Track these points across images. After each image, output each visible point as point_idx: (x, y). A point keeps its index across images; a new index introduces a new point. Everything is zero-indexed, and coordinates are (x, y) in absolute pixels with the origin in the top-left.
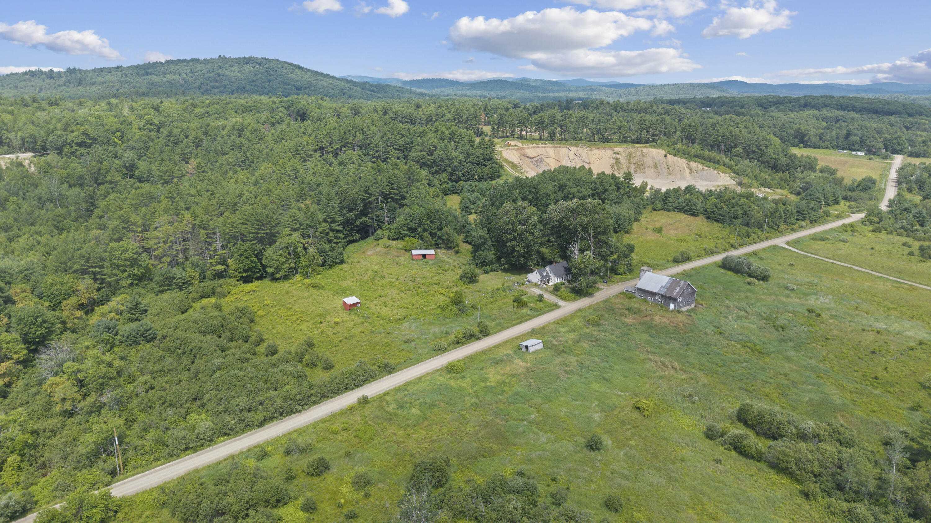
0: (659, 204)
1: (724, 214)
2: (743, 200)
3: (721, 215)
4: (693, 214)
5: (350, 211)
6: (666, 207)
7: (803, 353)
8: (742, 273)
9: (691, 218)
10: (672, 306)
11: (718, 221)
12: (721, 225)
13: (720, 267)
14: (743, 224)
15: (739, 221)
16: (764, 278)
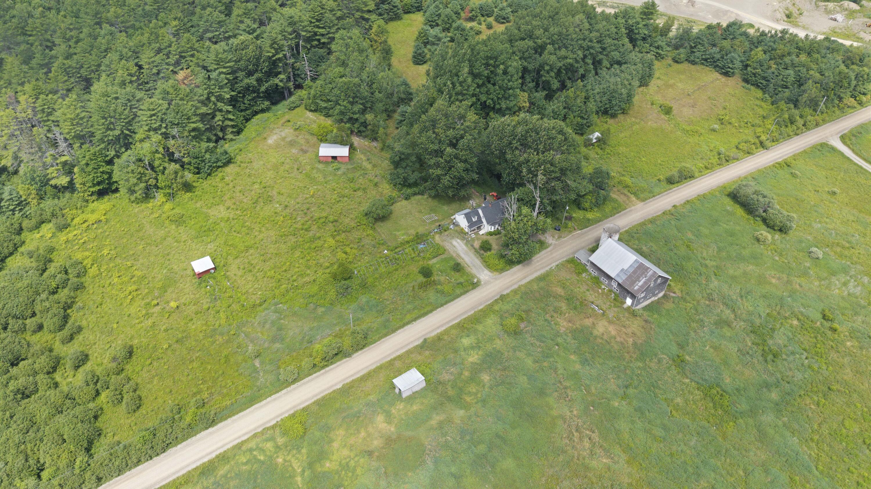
0: (683, 53)
1: (769, 78)
2: (803, 57)
3: (764, 78)
4: (726, 74)
5: (250, 74)
6: (692, 58)
7: (785, 419)
8: (755, 216)
9: (723, 79)
10: (629, 301)
11: (758, 86)
12: (759, 93)
13: (729, 195)
14: (789, 100)
15: (787, 93)
16: (783, 230)
